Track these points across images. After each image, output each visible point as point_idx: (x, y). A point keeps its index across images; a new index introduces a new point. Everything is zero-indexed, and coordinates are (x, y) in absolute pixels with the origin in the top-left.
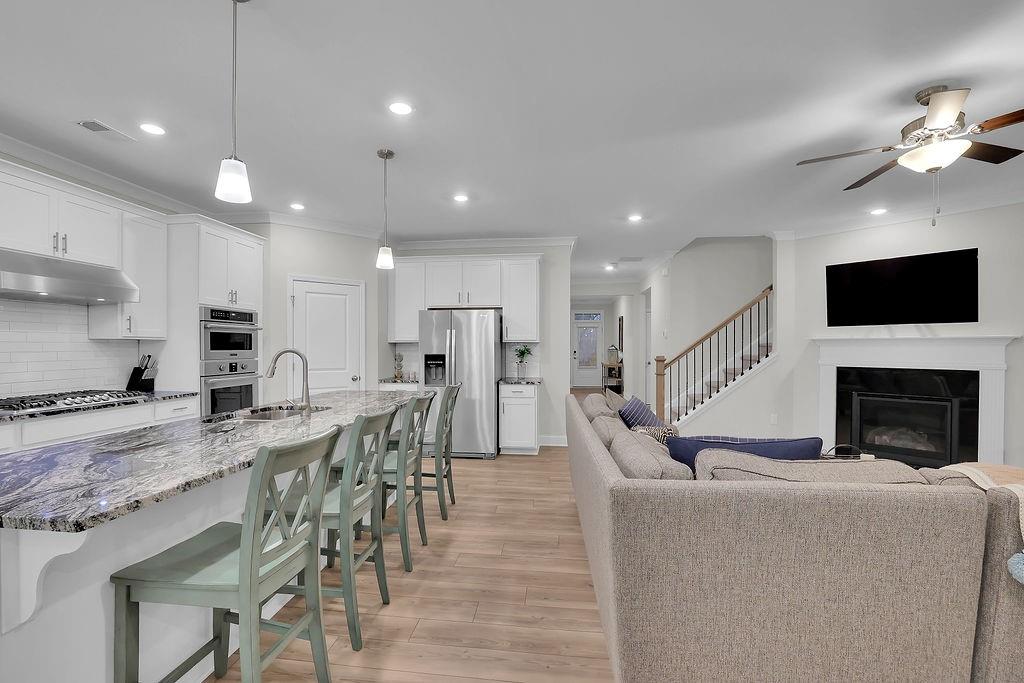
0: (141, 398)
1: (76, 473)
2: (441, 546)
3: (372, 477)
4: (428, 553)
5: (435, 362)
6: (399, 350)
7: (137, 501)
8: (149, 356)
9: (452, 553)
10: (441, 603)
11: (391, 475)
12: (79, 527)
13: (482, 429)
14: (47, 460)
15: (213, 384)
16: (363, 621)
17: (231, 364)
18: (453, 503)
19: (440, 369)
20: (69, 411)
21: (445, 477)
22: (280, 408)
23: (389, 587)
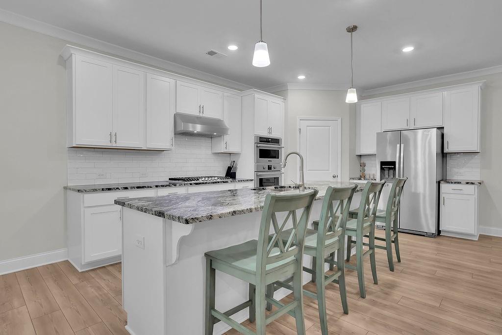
0: (229, 180)
1: (194, 202)
2: (389, 288)
3: (338, 229)
4: (378, 290)
5: (388, 166)
6: (363, 160)
7: (211, 215)
8: (234, 161)
9: (396, 294)
10: (385, 325)
11: (353, 232)
12: (187, 222)
13: (426, 215)
14: (186, 198)
15: (260, 175)
16: (331, 319)
17: (269, 166)
18: (399, 261)
19: (391, 171)
20: (203, 183)
21: (393, 242)
22: (290, 187)
23: (348, 304)
